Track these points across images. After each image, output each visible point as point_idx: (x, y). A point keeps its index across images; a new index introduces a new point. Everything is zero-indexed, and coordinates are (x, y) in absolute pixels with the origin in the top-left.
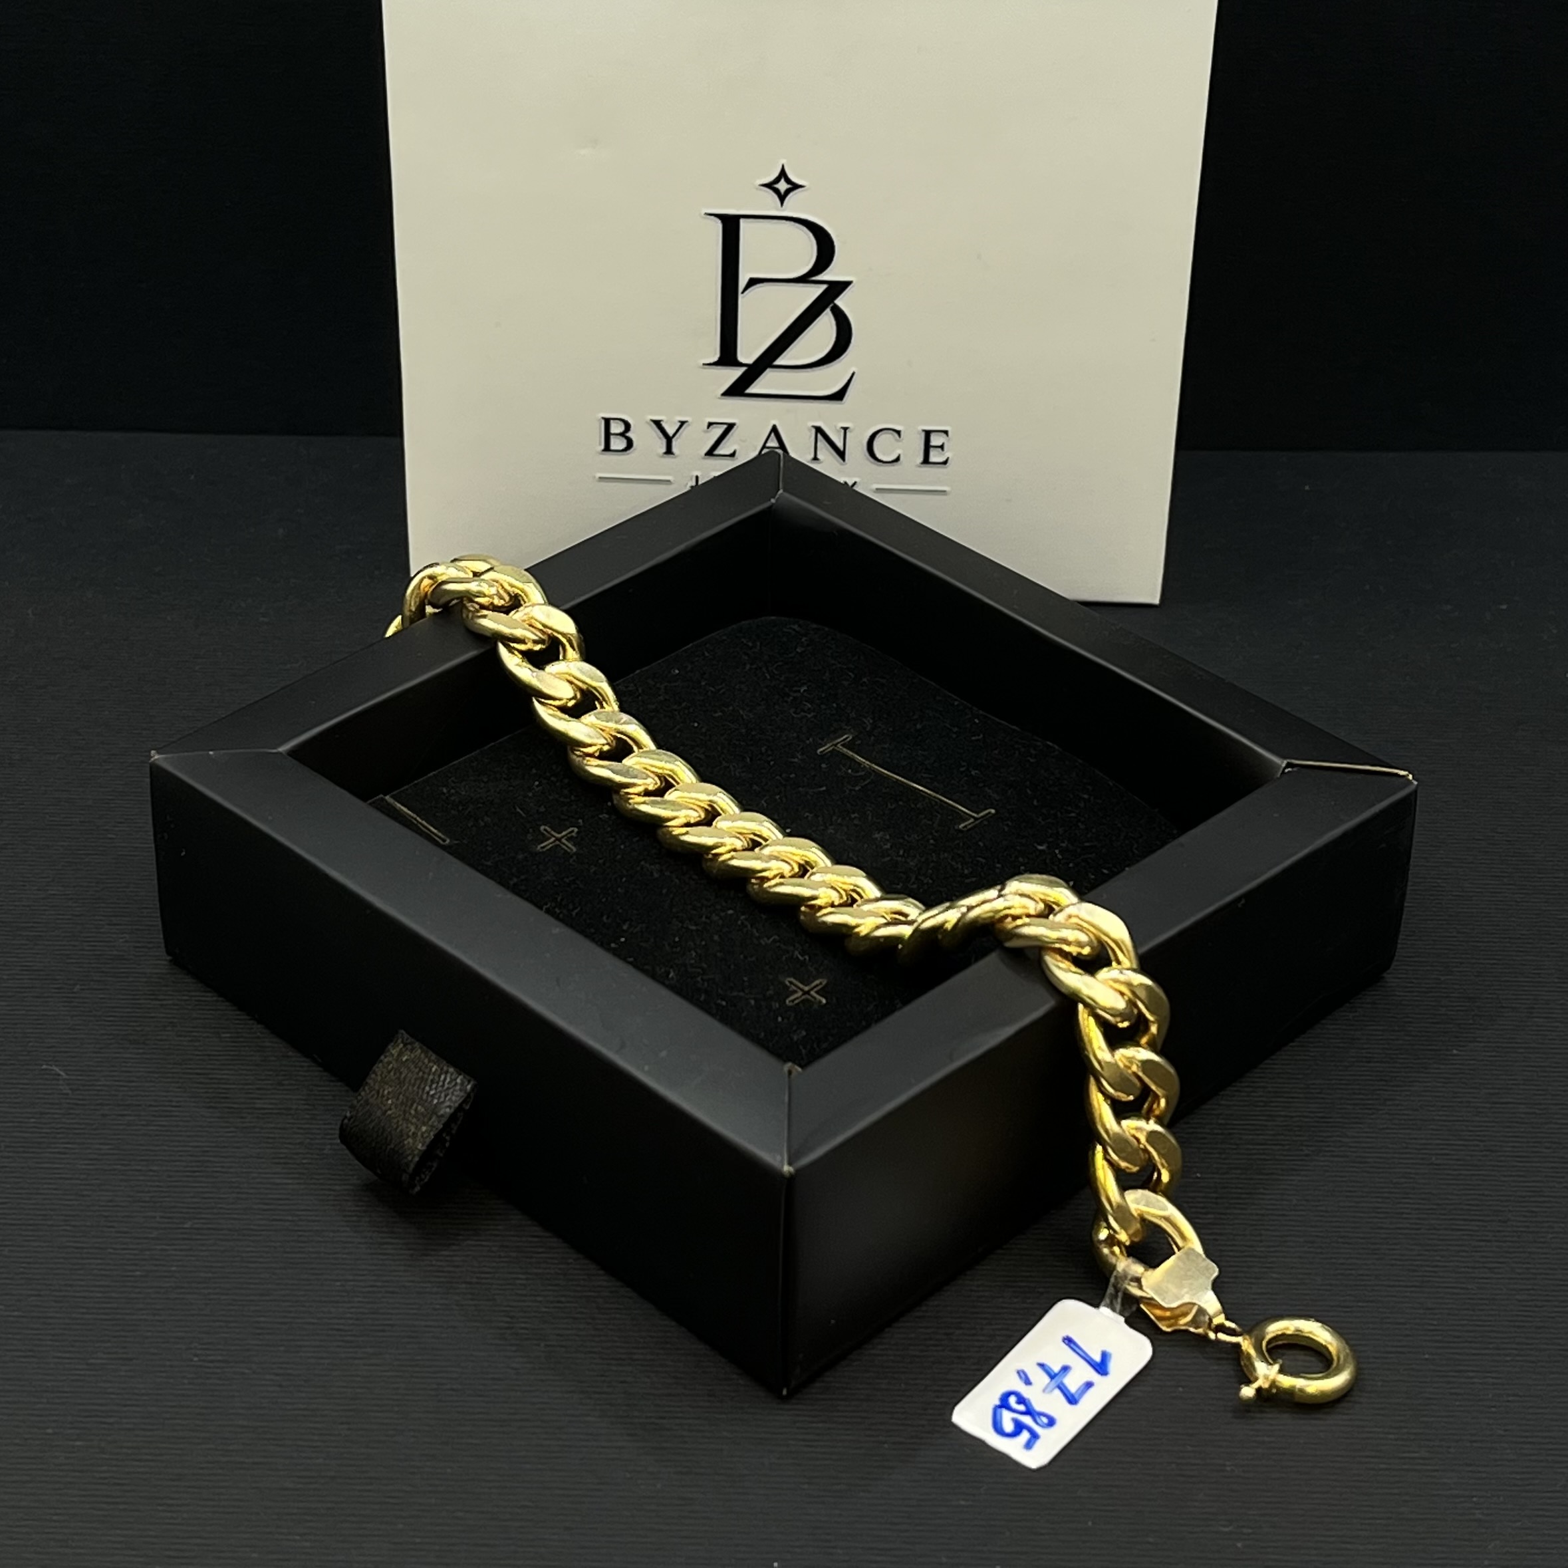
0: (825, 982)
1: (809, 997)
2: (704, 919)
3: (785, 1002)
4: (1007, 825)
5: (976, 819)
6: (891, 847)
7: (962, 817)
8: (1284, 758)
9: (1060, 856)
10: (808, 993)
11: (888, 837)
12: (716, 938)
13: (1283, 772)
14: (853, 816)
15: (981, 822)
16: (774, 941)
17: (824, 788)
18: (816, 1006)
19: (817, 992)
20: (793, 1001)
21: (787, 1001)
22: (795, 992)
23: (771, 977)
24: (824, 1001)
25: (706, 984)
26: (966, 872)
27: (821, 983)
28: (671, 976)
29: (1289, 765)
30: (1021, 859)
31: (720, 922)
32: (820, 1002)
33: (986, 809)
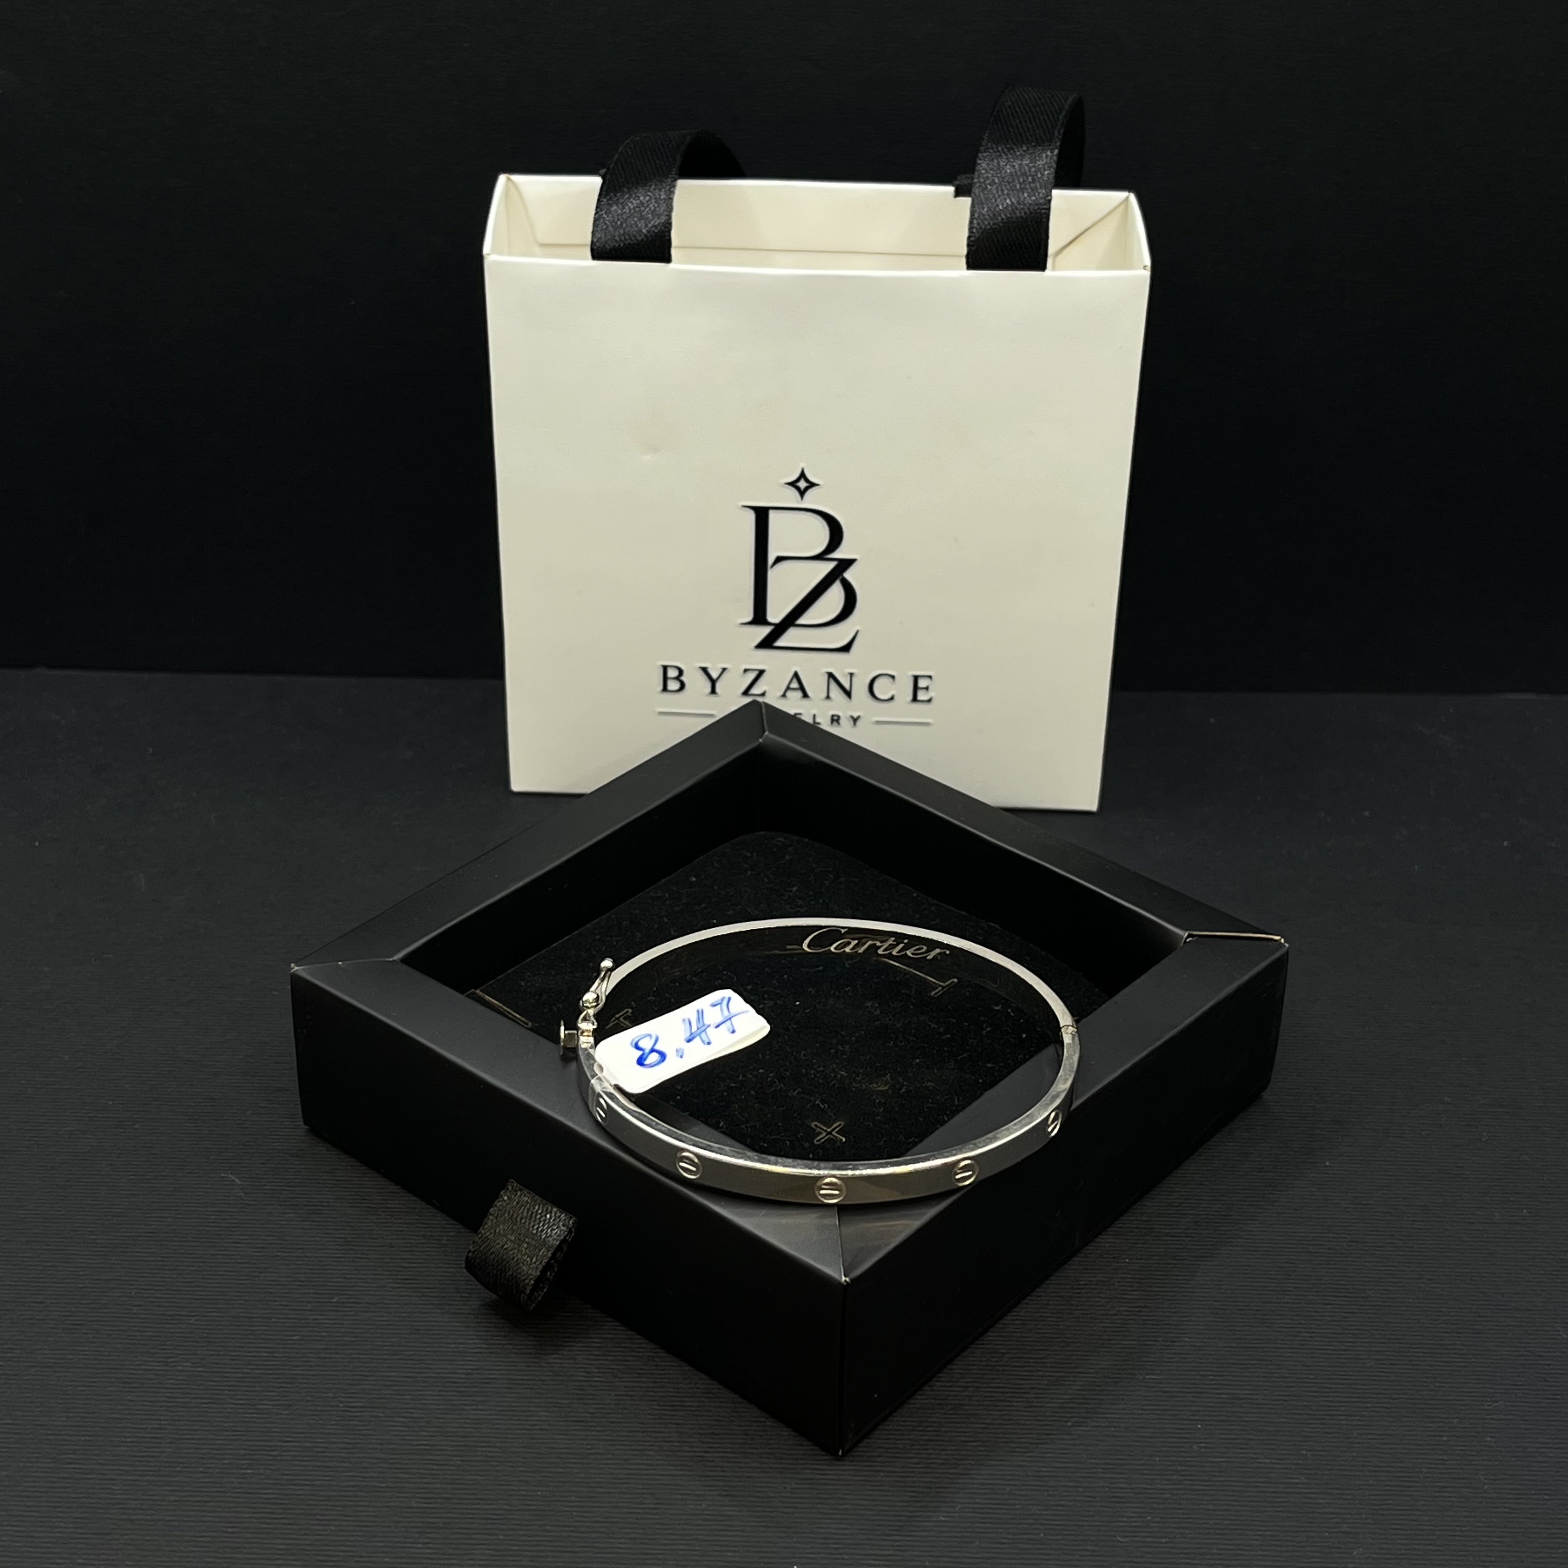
0: (843, 1123)
1: (832, 1137)
2: (741, 1078)
3: (813, 1142)
4: (968, 991)
5: (943, 987)
6: (881, 1013)
7: (933, 987)
8: (1186, 930)
9: (1012, 1014)
10: (830, 1133)
11: (877, 1005)
12: (753, 1092)
13: (1185, 941)
14: (847, 989)
15: (949, 989)
16: (798, 1093)
17: (821, 968)
18: (838, 1144)
19: (837, 1132)
20: (819, 1140)
21: (815, 1141)
22: (820, 1133)
23: (799, 1122)
24: (844, 1140)
25: (749, 1130)
26: (941, 1030)
27: (840, 1125)
28: (721, 1125)
29: (1189, 936)
30: (982, 1018)
31: (754, 1080)
32: (841, 1140)
33: (950, 979)
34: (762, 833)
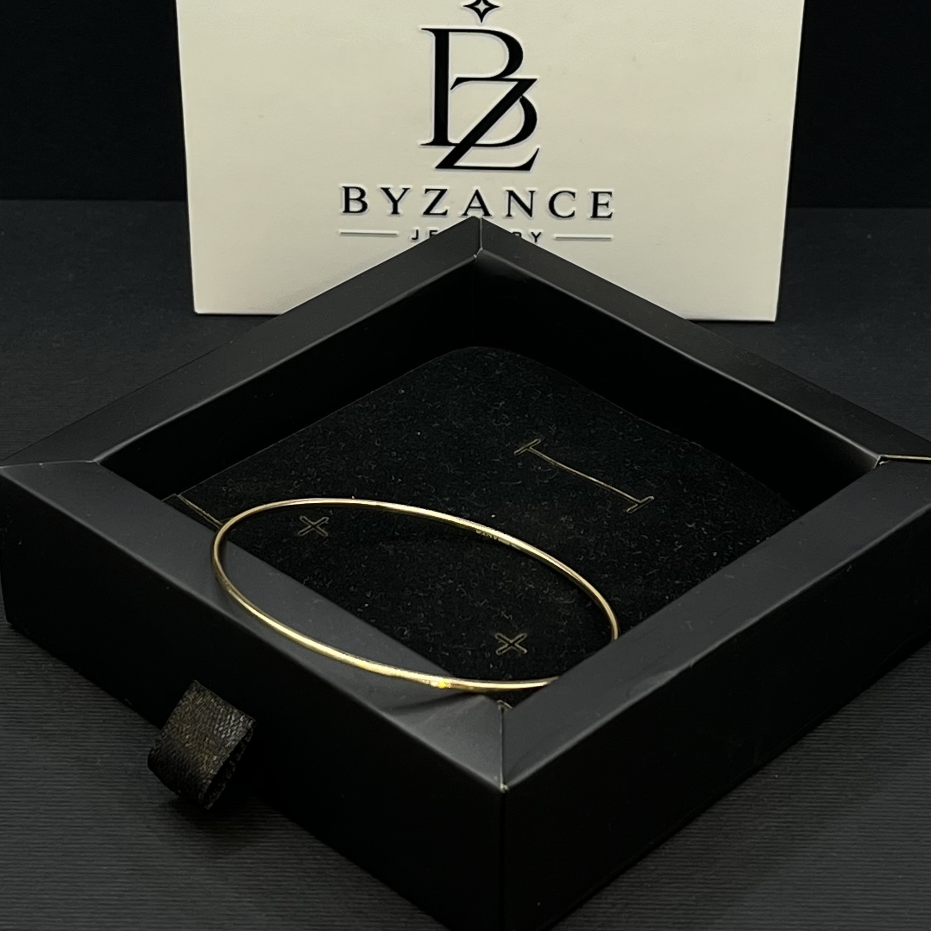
0: (526, 635)
1: (514, 648)
3: (495, 653)
4: (664, 508)
5: (639, 504)
6: (574, 527)
8: (879, 453)
9: (705, 533)
10: (513, 644)
11: (571, 520)
12: (440, 602)
13: (878, 464)
14: (543, 504)
15: (644, 506)
16: (485, 604)
17: (520, 482)
18: (519, 655)
19: (520, 644)
20: (501, 651)
22: (502, 644)
23: (483, 632)
24: (526, 651)
25: (433, 639)
27: (522, 637)
29: (882, 459)
30: (675, 536)
31: (442, 589)
32: (523, 651)
33: (647, 496)
34: (475, 348)
